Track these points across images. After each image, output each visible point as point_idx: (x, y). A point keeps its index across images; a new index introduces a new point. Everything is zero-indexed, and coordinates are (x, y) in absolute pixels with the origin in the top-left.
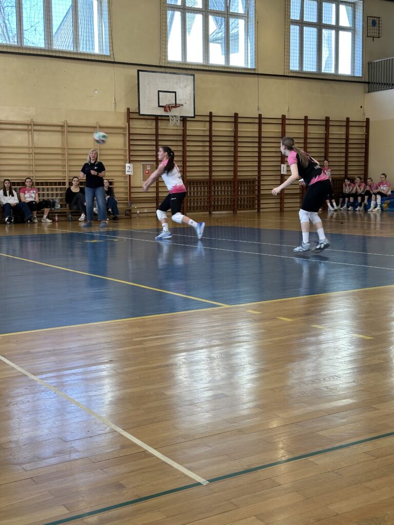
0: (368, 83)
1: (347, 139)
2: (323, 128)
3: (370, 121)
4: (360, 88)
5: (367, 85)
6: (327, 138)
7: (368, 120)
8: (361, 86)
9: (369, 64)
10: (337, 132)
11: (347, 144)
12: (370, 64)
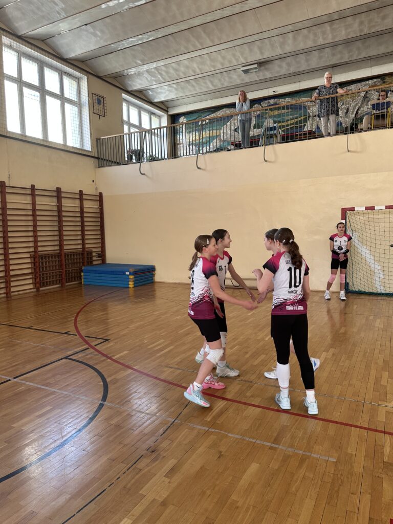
0: (98, 158)
1: (82, 212)
2: (55, 200)
3: (103, 195)
4: (91, 162)
5: (97, 160)
6: (59, 210)
7: (101, 195)
8: (92, 161)
9: (97, 139)
10: (69, 205)
11: (82, 217)
12: (99, 140)
